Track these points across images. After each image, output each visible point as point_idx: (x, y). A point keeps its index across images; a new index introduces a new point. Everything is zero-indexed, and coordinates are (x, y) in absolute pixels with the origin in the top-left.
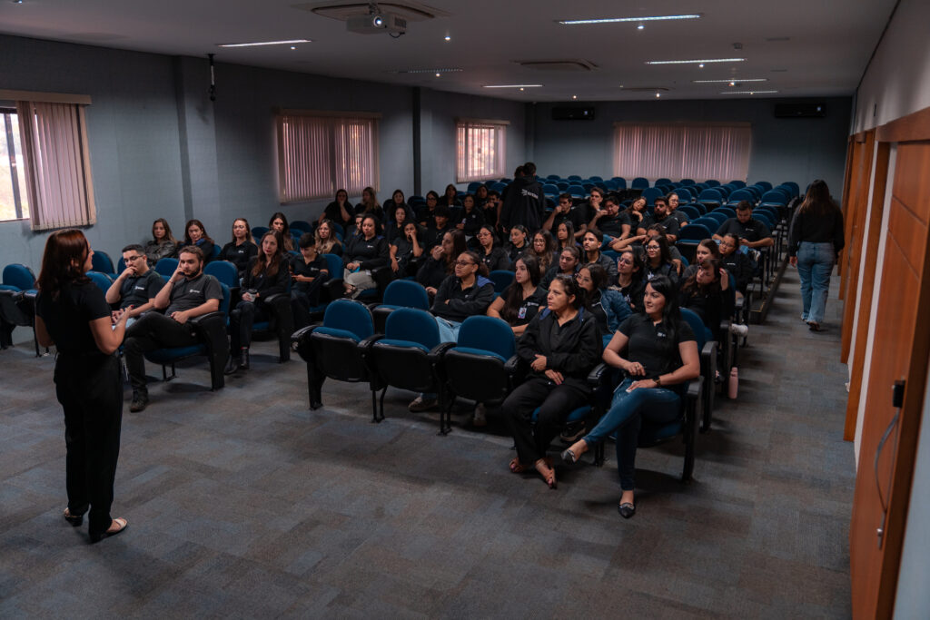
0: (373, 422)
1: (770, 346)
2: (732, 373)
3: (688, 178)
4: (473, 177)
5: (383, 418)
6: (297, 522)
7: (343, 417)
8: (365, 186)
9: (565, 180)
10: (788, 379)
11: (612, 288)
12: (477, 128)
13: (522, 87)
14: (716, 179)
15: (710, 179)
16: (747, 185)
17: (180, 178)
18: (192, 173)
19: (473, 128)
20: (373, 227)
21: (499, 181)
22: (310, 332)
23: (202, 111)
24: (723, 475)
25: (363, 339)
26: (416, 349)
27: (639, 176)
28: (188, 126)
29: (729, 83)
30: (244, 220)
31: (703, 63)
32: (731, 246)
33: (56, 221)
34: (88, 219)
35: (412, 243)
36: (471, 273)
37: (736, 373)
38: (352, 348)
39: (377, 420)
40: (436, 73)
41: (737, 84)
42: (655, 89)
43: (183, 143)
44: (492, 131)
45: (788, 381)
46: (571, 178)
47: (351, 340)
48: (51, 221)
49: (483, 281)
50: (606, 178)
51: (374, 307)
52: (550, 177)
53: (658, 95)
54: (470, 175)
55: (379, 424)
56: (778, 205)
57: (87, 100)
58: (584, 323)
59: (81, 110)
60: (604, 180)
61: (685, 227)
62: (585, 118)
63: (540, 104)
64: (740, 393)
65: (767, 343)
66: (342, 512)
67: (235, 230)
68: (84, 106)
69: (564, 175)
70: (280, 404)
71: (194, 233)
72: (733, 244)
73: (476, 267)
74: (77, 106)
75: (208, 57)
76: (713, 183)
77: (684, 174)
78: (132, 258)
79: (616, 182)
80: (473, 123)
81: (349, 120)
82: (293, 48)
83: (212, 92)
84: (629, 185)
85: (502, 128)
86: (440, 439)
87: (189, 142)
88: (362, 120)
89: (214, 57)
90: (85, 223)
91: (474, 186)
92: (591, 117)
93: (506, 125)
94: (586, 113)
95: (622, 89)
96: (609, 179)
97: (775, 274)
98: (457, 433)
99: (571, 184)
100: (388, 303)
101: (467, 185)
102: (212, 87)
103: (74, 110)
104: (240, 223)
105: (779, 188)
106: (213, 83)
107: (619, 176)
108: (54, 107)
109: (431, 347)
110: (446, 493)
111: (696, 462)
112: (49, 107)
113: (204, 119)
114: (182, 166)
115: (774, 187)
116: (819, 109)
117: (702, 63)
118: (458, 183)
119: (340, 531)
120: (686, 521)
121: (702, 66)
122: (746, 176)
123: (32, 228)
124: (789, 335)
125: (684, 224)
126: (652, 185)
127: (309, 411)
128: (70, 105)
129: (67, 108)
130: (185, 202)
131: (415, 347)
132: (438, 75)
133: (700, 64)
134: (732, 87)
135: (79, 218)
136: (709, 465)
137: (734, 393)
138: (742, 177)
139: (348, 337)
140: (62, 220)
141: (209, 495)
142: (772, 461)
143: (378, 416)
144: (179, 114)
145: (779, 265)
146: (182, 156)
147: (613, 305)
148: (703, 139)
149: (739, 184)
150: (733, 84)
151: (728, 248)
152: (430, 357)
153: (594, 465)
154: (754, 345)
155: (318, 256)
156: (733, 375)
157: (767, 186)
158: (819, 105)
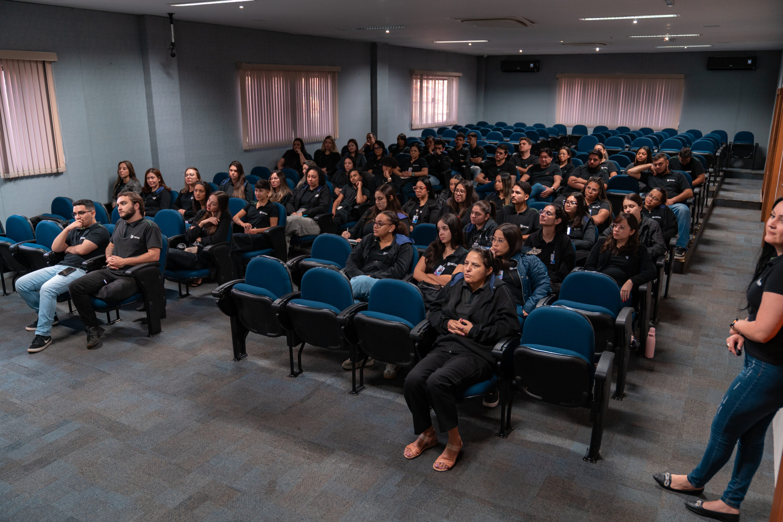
0: (290, 376)
1: (691, 298)
2: (650, 333)
3: (624, 125)
4: (427, 124)
5: (301, 372)
6: (186, 496)
7: (263, 370)
8: (325, 133)
9: (511, 127)
10: (707, 336)
11: (530, 252)
12: (431, 79)
13: (470, 42)
14: (650, 127)
15: (644, 126)
16: (679, 133)
17: (147, 129)
18: (157, 124)
19: (427, 79)
20: (317, 178)
21: (450, 128)
22: (231, 287)
23: (166, 67)
24: (633, 452)
25: (279, 298)
26: (325, 310)
27: (579, 124)
28: (152, 81)
29: (663, 38)
30: (195, 169)
31: (638, 19)
32: (657, 200)
33: (26, 169)
34: (57, 167)
35: (357, 190)
36: (388, 233)
37: (654, 334)
38: (267, 305)
39: (294, 374)
40: (386, 30)
41: (671, 39)
42: (595, 44)
43: (149, 97)
44: (446, 82)
45: (707, 339)
46: (517, 125)
47: (267, 298)
48: (20, 170)
49: (403, 239)
50: (549, 125)
51: (301, 260)
52: (499, 124)
53: (598, 49)
54: (424, 122)
55: (296, 379)
56: (707, 153)
57: (53, 57)
58: (495, 291)
59: (48, 67)
60: (547, 127)
61: (615, 178)
62: (532, 71)
63: (491, 58)
64: (658, 351)
65: (689, 294)
66: (234, 485)
67: (186, 178)
68: (50, 62)
69: (511, 123)
70: (208, 353)
71: (151, 180)
72: (659, 198)
73: (393, 227)
74: (44, 63)
75: (168, 16)
76: (647, 131)
77: (620, 122)
78: (81, 213)
79: (557, 129)
80: (428, 75)
81: (309, 74)
82: (241, 7)
83: (172, 50)
84: (569, 132)
85: (454, 79)
86: (351, 398)
87: (154, 95)
88: (322, 74)
89: (174, 16)
90: (55, 171)
91: (427, 132)
92: (537, 69)
93: (459, 77)
94: (532, 65)
95: (563, 44)
96: (552, 126)
97: (701, 221)
98: (369, 392)
99: (515, 131)
100: (316, 256)
101: (422, 131)
102: (172, 43)
103: (40, 66)
104: (191, 171)
105: (707, 137)
106: (173, 41)
107: (561, 123)
108: (21, 65)
109: (341, 309)
110: (344, 466)
111: (605, 434)
112: (16, 64)
113: (168, 74)
114: (149, 118)
115: (703, 135)
116: (750, 62)
117: (635, 19)
118: (412, 130)
119: (226, 510)
120: (588, 511)
121: (635, 22)
122: (678, 124)
123: (2, 177)
124: (710, 286)
125: (614, 174)
126: (590, 132)
127: (233, 362)
128: (37, 62)
129: (34, 65)
130: (152, 150)
131: (326, 309)
132: (387, 32)
133: (633, 20)
134: (667, 42)
135: (48, 166)
136: (619, 438)
137: (651, 353)
138: (674, 124)
139: (265, 295)
140: (31, 168)
141: (109, 459)
142: (684, 436)
143: (296, 370)
144: (144, 69)
145: (705, 211)
146: (148, 108)
147: (529, 272)
148: (639, 91)
149: (671, 132)
150: (667, 39)
151: (654, 201)
152: (339, 319)
153: (499, 435)
154: (675, 297)
155: (269, 202)
156: (650, 335)
157: (697, 134)
158: (749, 58)
